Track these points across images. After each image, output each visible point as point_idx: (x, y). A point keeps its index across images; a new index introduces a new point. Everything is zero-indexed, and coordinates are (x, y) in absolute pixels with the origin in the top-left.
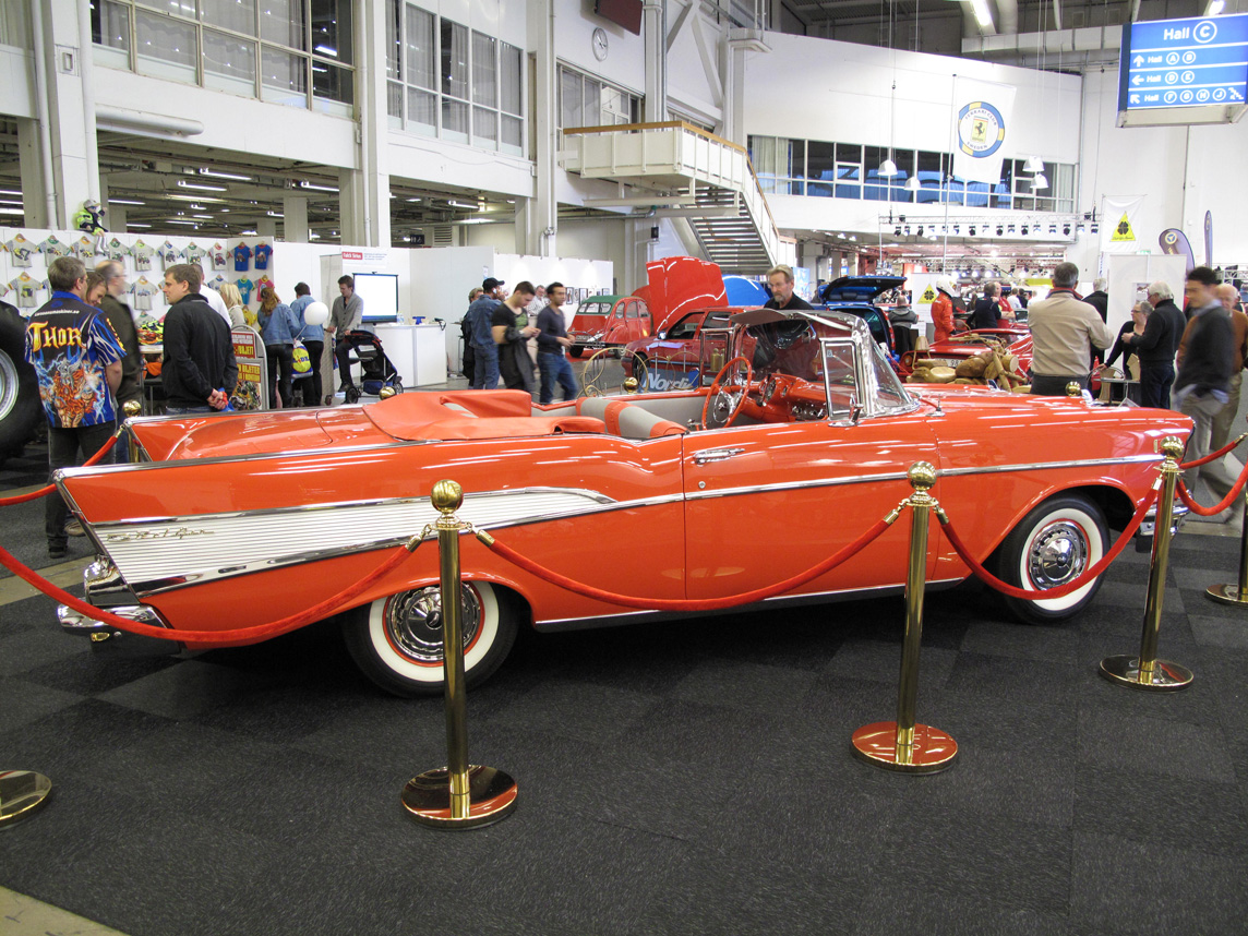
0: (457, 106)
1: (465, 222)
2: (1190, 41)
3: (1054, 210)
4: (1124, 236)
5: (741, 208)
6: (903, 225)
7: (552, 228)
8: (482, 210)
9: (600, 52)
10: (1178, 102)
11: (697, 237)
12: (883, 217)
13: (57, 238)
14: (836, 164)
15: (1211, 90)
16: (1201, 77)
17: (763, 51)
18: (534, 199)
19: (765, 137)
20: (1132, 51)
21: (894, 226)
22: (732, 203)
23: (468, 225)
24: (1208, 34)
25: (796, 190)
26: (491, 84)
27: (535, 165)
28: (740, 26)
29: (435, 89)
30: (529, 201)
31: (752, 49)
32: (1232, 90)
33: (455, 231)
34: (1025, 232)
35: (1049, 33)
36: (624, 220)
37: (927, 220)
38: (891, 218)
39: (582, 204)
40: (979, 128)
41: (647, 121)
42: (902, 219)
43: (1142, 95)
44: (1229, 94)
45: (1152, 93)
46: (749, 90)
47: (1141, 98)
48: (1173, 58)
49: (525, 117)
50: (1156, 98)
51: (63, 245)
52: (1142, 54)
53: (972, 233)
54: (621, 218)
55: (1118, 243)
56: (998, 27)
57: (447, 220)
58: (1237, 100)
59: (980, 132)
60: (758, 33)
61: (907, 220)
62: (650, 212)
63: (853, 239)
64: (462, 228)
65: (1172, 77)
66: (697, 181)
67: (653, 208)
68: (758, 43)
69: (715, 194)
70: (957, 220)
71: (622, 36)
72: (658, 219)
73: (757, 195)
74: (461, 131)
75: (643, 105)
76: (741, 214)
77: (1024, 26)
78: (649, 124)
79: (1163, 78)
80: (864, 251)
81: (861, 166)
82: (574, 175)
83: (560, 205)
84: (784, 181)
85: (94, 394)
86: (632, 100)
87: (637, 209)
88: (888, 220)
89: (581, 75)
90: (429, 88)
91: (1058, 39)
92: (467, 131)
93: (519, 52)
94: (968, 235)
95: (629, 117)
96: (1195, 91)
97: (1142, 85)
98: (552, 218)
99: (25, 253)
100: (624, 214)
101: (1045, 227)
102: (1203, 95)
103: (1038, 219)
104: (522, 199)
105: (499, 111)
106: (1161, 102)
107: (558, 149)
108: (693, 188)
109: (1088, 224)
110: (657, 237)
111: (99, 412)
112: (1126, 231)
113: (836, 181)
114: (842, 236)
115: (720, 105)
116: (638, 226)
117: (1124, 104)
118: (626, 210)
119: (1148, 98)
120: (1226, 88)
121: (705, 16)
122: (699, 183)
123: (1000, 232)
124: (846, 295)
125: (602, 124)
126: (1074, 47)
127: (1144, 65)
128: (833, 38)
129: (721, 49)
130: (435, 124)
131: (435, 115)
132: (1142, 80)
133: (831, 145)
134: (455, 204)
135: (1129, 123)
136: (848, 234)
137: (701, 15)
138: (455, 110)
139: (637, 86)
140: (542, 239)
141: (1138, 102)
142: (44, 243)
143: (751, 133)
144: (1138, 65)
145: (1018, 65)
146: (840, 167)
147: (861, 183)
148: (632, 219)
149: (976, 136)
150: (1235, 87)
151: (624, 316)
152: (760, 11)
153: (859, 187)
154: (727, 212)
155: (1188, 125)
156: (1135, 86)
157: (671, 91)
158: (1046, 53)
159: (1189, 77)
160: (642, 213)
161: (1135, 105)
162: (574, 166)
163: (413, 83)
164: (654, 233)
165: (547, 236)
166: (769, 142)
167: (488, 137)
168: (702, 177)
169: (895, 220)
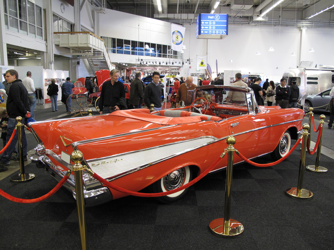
0: (24, 23)
1: (19, 59)
2: (214, 19)
3: (177, 58)
4: (202, 65)
5: (103, 56)
6: (142, 62)
7: (53, 61)
8: (27, 55)
9: (63, 10)
10: (212, 33)
11: (90, 64)
12: (137, 60)
14: (124, 45)
15: (219, 31)
16: (217, 28)
17: (104, 13)
18: (47, 52)
19: (105, 37)
20: (201, 20)
21: (140, 62)
22: (101, 55)
23: (20, 60)
24: (218, 18)
25: (114, 52)
26: (33, 17)
27: (47, 42)
28: (98, 6)
29: (17, 17)
30: (45, 53)
31: (101, 13)
32: (224, 32)
33: (15, 61)
34: (173, 64)
35: (175, 14)
36: (69, 59)
37: (148, 60)
38: (139, 60)
39: (59, 54)
40: (177, 37)
41: (75, 31)
42: (142, 60)
43: (204, 31)
44: (223, 32)
45: (206, 31)
46: (101, 24)
47: (204, 32)
48: (210, 23)
49: (43, 28)
50: (207, 32)
52: (204, 21)
53: (160, 64)
54: (68, 59)
55: (201, 67)
56: (163, 12)
57: (13, 58)
58: (225, 34)
59: (177, 38)
60: (103, 9)
61: (143, 60)
62: (77, 57)
63: (127, 65)
64: (18, 61)
65: (210, 27)
66: (93, 49)
67: (78, 56)
68: (103, 11)
69: (97, 53)
70: (156, 60)
71: (68, 6)
72: (79, 59)
73: (107, 53)
74: (25, 31)
75: (74, 27)
76: (103, 58)
77: (169, 12)
78: (76, 32)
79: (208, 27)
80: (128, 68)
81: (130, 46)
82: (57, 46)
83: (54, 54)
84: (111, 49)
86: (71, 25)
87: (73, 56)
88: (138, 60)
89: (58, 17)
90: (15, 17)
91: (177, 16)
92: (27, 31)
93: (41, 9)
94: (159, 64)
95: (70, 30)
96: (215, 31)
97: (204, 29)
98: (52, 58)
100: (70, 58)
101: (178, 63)
102: (217, 32)
103: (176, 61)
104: (43, 52)
105: (36, 26)
106: (208, 33)
107: (54, 38)
108: (92, 51)
109: (188, 62)
110: (79, 64)
112: (203, 64)
113: (124, 50)
114: (124, 64)
115: (93, 28)
116: (73, 61)
117: (200, 33)
118: (70, 57)
119: (205, 32)
120: (222, 31)
121: (89, 3)
122: (94, 49)
123: (167, 64)
124: (149, 80)
125: (64, 31)
126: (181, 18)
127: (204, 24)
128: (120, 11)
129: (93, 12)
130: (18, 28)
131: (18, 26)
132: (204, 28)
133: (123, 40)
134: (16, 53)
135: (199, 38)
136: (126, 64)
137: (88, 3)
138: (23, 24)
139: (72, 21)
140: (50, 64)
141: (203, 33)
143: (102, 36)
144: (203, 24)
145: (167, 22)
146: (125, 46)
147: (130, 50)
148: (72, 59)
149: (176, 39)
150: (224, 31)
151: (77, 86)
152: (103, 2)
153: (130, 51)
154: (99, 58)
155: (207, 39)
156: (202, 29)
157: (82, 23)
158: (174, 19)
159: (214, 28)
160: (75, 57)
161: (202, 33)
162: (57, 43)
163: (10, 15)
164: (78, 63)
165: (51, 63)
166: (106, 39)
167: (33, 33)
168: (94, 48)
169: (140, 60)
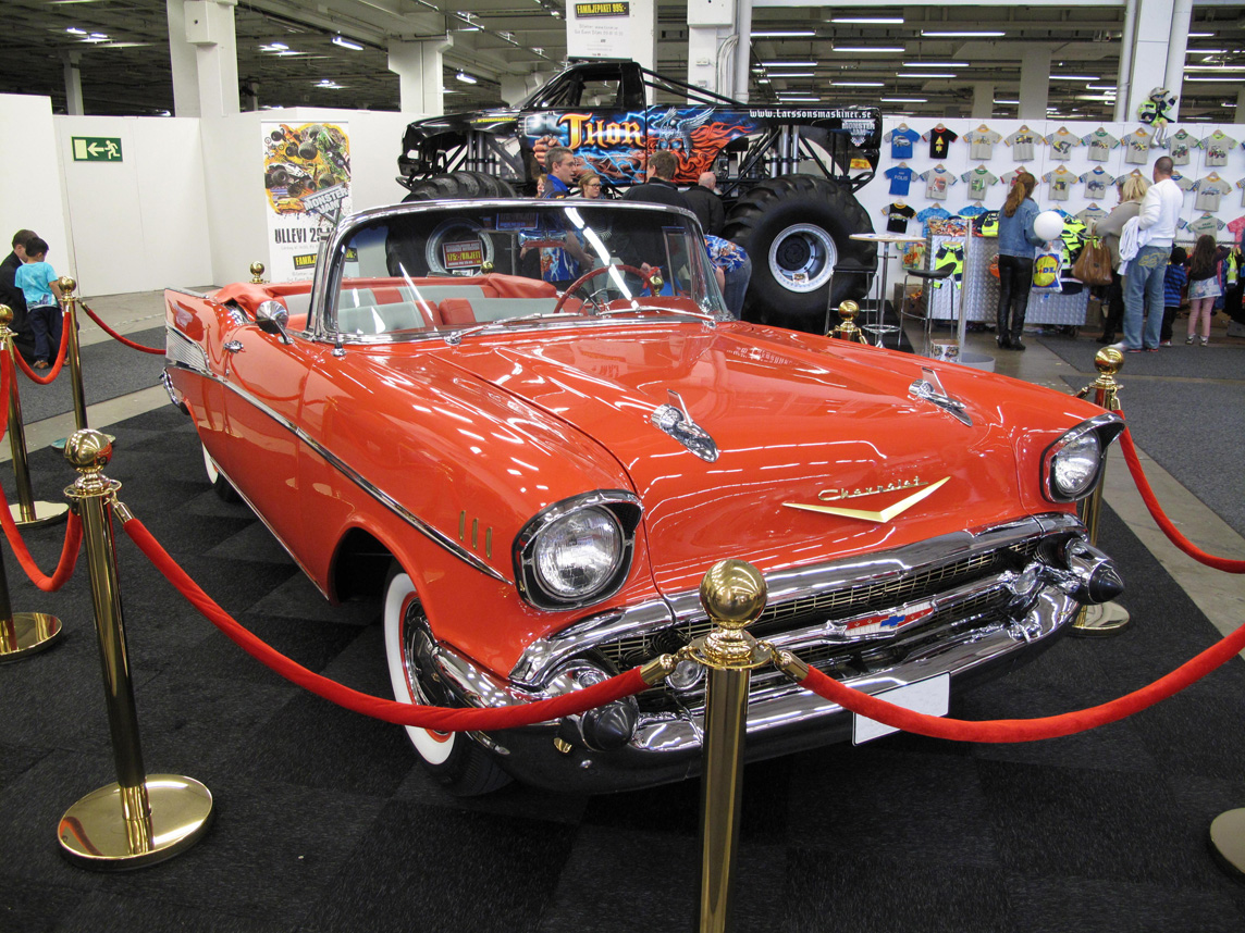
13: (1106, 131)
51: (1112, 138)
85: (551, 257)
99: (1065, 146)
111: (554, 272)
142: (1090, 136)
